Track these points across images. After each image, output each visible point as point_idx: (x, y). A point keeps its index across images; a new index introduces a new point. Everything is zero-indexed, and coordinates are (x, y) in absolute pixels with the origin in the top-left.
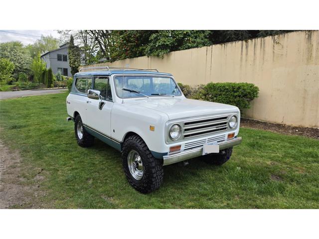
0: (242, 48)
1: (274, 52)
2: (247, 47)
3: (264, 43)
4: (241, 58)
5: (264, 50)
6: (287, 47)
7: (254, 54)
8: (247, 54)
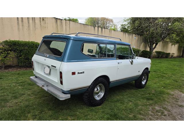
1: (41, 25)
6: (47, 24)
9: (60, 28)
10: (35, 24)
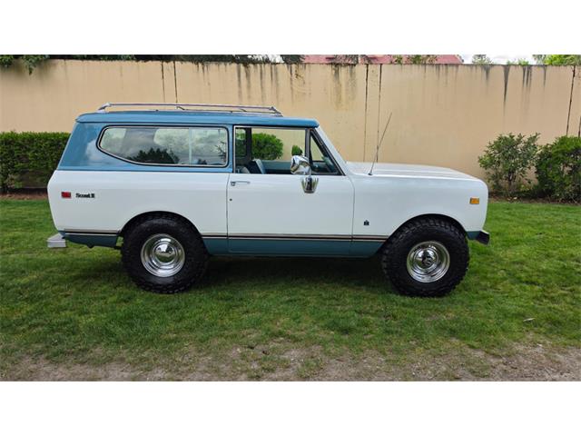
0: (239, 76)
1: (292, 88)
2: (248, 75)
3: (276, 74)
4: (240, 92)
5: (277, 85)
6: (310, 83)
7: (262, 88)
8: (249, 87)
9: (347, 90)
10: (277, 91)
